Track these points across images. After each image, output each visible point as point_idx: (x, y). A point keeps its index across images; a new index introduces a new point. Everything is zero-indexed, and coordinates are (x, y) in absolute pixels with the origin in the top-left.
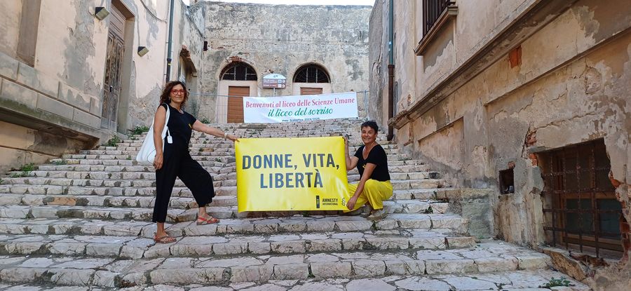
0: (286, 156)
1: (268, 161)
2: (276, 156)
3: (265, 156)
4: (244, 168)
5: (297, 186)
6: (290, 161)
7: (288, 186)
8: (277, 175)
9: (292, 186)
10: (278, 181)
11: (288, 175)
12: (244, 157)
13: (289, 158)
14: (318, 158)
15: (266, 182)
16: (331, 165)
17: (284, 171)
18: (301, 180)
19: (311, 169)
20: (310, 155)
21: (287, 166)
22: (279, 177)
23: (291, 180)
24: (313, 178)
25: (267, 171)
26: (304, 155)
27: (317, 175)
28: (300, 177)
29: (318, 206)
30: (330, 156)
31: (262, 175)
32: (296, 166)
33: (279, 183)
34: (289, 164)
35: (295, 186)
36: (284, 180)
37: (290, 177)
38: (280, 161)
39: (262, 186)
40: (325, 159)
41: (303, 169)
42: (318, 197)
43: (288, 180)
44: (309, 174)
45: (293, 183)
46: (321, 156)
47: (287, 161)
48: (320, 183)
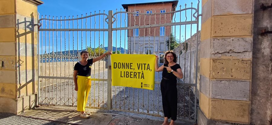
0: (131, 64)
1: (123, 66)
2: (126, 63)
3: (122, 63)
4: (114, 68)
5: (134, 78)
6: (132, 66)
8: (127, 72)
9: (132, 78)
10: (127, 75)
11: (131, 72)
12: (114, 63)
13: (131, 65)
14: (143, 65)
15: (123, 75)
16: (148, 70)
17: (129, 70)
19: (140, 71)
20: (140, 64)
21: (131, 69)
23: (132, 75)
24: (141, 74)
25: (123, 70)
26: (137, 64)
27: (143, 73)
28: (135, 74)
29: (142, 87)
30: (148, 65)
31: (121, 72)
32: (134, 69)
33: (127, 76)
34: (132, 67)
35: (133, 78)
36: (129, 74)
37: (132, 73)
38: (129, 66)
39: (121, 77)
40: (146, 66)
41: (137, 70)
42: (142, 83)
44: (139, 73)
45: (132, 76)
46: (145, 64)
48: (143, 77)
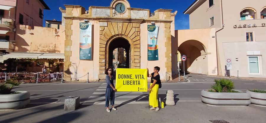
1: (125, 77)
2: (128, 75)
3: (125, 75)
4: (119, 78)
5: (133, 85)
7: (131, 84)
8: (128, 81)
10: (128, 83)
11: (131, 81)
12: (119, 75)
13: (131, 76)
14: (139, 76)
15: (125, 83)
16: (143, 78)
17: (130, 80)
18: (134, 83)
19: (137, 80)
20: (137, 75)
21: (131, 78)
22: (128, 82)
24: (138, 82)
25: (125, 80)
26: (135, 75)
27: (139, 81)
29: (139, 90)
30: (143, 75)
31: (124, 81)
32: (133, 79)
33: (128, 84)
36: (130, 83)
38: (129, 76)
40: (141, 76)
41: (135, 80)
42: (139, 88)
43: (131, 83)
44: (137, 81)
46: (140, 75)
47: (131, 77)
48: (140, 84)
